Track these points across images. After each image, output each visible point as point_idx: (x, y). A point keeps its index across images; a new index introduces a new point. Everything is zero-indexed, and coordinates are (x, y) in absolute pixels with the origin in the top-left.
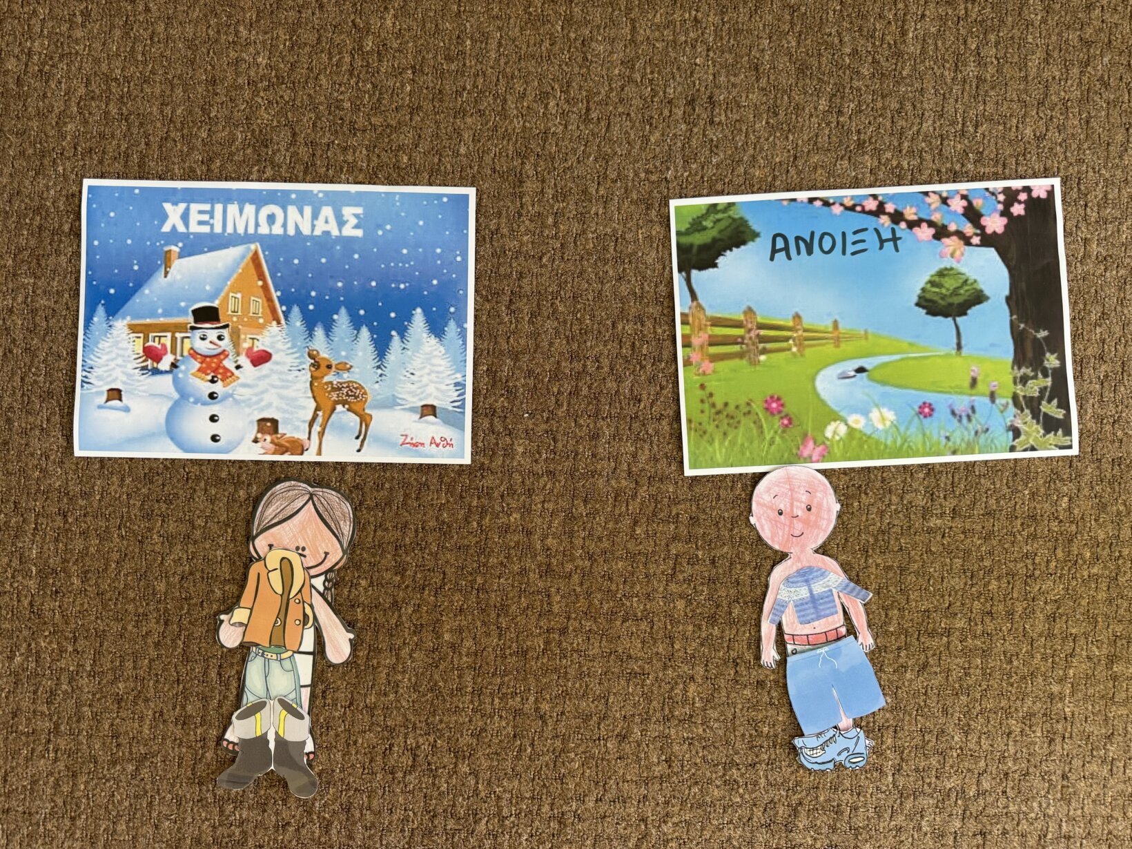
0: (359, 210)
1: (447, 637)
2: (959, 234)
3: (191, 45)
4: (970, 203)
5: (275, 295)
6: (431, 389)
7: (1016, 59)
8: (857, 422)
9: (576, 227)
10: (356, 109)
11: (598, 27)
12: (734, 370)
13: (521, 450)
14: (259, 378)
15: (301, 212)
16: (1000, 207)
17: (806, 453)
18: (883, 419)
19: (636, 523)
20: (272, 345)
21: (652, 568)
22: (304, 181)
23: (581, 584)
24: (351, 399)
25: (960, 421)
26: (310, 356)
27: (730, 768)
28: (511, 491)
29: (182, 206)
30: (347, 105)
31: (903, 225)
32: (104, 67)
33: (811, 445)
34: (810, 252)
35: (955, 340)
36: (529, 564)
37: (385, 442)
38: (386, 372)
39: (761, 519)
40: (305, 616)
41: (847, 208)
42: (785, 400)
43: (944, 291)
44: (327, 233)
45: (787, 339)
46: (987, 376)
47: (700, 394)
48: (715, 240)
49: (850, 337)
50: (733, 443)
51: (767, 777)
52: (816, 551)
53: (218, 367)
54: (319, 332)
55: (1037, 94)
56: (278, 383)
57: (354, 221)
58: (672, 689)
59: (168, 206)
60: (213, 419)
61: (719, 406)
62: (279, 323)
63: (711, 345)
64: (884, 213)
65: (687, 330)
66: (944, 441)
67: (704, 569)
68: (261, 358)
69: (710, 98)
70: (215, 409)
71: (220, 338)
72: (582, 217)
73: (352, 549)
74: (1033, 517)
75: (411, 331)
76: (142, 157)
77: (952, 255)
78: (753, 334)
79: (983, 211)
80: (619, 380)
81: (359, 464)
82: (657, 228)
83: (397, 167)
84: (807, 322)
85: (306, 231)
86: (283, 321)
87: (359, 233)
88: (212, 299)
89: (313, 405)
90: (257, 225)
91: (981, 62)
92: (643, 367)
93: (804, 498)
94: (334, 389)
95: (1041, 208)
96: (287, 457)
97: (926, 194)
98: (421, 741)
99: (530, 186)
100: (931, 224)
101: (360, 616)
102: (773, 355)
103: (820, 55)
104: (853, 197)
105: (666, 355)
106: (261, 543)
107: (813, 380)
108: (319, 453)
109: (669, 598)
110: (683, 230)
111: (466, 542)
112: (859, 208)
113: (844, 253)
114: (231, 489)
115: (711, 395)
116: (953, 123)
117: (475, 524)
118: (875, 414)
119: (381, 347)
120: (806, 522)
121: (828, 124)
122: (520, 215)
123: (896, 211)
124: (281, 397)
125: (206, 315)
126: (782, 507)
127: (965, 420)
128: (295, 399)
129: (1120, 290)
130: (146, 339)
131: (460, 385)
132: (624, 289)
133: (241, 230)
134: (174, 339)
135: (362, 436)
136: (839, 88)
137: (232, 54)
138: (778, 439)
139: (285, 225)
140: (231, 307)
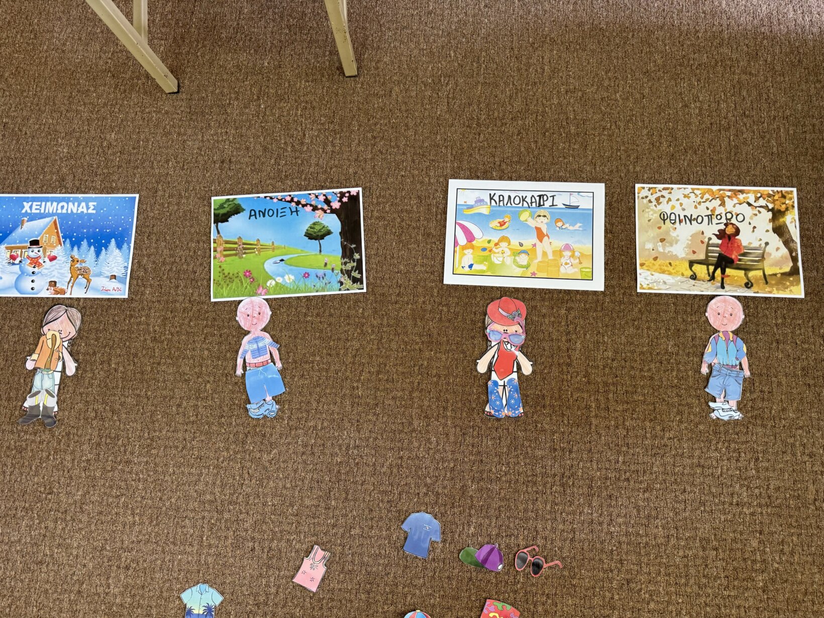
0: (95, 204)
1: (113, 366)
2: (322, 209)
3: (40, 146)
4: (326, 197)
5: (61, 235)
6: (115, 269)
7: (347, 144)
8: (279, 280)
9: (176, 207)
10: (98, 167)
11: (190, 136)
12: (233, 261)
13: (148, 292)
14: (51, 266)
15: (74, 205)
16: (338, 199)
17: (259, 292)
18: (290, 279)
19: (191, 320)
20: (58, 254)
21: (196, 338)
22: (76, 193)
23: (167, 345)
24: (85, 273)
25: (319, 279)
26: (72, 257)
27: (221, 418)
28: (143, 309)
29: (30, 203)
30: (95, 166)
31: (300, 206)
32: (8, 154)
33: (261, 289)
34: (264, 216)
35: (319, 249)
36: (147, 337)
37: (96, 290)
38: (99, 263)
39: (241, 319)
40: (59, 356)
41: (279, 200)
42: (252, 272)
43: (315, 230)
44: (82, 212)
45: (254, 249)
46: (331, 262)
47: (219, 269)
48: (228, 212)
49: (278, 248)
50: (231, 289)
51: (235, 421)
52: (261, 330)
53: (37, 262)
54: (76, 248)
55: (354, 156)
56: (58, 268)
57: (93, 207)
58: (200, 386)
59: (25, 203)
60: (33, 281)
61: (226, 274)
62: (61, 245)
63: (224, 251)
64: (293, 202)
65: (215, 245)
66: (313, 287)
67: (216, 339)
68: (53, 259)
69: (230, 160)
70: (33, 278)
71: (39, 251)
72: (178, 204)
73: (79, 331)
74: (348, 317)
75: (110, 247)
76: (18, 186)
77: (319, 217)
78: (241, 247)
79: (331, 200)
80: (188, 265)
81: (85, 298)
82: (207, 207)
83: (111, 188)
84: (262, 243)
85: (75, 211)
86: (63, 245)
87: (94, 212)
88: (37, 237)
89: (70, 275)
90: (57, 209)
91: (333, 145)
92: (198, 260)
93: (258, 309)
94: (78, 270)
95: (354, 199)
96: (59, 296)
97: (310, 194)
98: (99, 407)
99: (160, 193)
100: (311, 205)
101: (81, 357)
102: (248, 255)
103: (272, 144)
104: (281, 196)
105: (207, 255)
106: (45, 329)
107: (264, 264)
108: (71, 294)
109: (202, 350)
110: (216, 208)
111: (124, 329)
112: (283, 200)
113: (277, 216)
114: (37, 309)
115: (223, 270)
116: (323, 168)
117: (128, 321)
118: (286, 277)
119: (98, 254)
120: (258, 319)
121: (274, 169)
122: (155, 203)
123: (298, 201)
124: (59, 273)
125: (35, 243)
126: (249, 313)
127: (321, 279)
128: (64, 274)
129: (385, 229)
130: (11, 252)
131: (126, 267)
132: (193, 230)
133: (51, 212)
134: (22, 252)
135: (87, 288)
136: (279, 156)
137: (55, 148)
138: (248, 287)
139: (67, 210)
140: (44, 240)
